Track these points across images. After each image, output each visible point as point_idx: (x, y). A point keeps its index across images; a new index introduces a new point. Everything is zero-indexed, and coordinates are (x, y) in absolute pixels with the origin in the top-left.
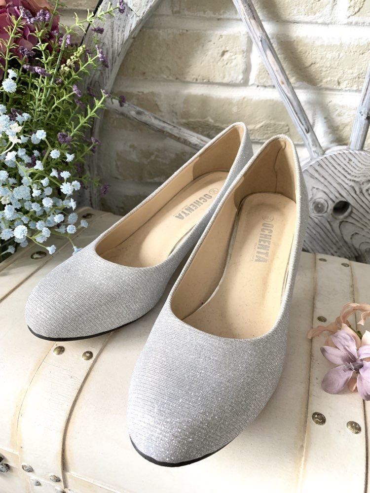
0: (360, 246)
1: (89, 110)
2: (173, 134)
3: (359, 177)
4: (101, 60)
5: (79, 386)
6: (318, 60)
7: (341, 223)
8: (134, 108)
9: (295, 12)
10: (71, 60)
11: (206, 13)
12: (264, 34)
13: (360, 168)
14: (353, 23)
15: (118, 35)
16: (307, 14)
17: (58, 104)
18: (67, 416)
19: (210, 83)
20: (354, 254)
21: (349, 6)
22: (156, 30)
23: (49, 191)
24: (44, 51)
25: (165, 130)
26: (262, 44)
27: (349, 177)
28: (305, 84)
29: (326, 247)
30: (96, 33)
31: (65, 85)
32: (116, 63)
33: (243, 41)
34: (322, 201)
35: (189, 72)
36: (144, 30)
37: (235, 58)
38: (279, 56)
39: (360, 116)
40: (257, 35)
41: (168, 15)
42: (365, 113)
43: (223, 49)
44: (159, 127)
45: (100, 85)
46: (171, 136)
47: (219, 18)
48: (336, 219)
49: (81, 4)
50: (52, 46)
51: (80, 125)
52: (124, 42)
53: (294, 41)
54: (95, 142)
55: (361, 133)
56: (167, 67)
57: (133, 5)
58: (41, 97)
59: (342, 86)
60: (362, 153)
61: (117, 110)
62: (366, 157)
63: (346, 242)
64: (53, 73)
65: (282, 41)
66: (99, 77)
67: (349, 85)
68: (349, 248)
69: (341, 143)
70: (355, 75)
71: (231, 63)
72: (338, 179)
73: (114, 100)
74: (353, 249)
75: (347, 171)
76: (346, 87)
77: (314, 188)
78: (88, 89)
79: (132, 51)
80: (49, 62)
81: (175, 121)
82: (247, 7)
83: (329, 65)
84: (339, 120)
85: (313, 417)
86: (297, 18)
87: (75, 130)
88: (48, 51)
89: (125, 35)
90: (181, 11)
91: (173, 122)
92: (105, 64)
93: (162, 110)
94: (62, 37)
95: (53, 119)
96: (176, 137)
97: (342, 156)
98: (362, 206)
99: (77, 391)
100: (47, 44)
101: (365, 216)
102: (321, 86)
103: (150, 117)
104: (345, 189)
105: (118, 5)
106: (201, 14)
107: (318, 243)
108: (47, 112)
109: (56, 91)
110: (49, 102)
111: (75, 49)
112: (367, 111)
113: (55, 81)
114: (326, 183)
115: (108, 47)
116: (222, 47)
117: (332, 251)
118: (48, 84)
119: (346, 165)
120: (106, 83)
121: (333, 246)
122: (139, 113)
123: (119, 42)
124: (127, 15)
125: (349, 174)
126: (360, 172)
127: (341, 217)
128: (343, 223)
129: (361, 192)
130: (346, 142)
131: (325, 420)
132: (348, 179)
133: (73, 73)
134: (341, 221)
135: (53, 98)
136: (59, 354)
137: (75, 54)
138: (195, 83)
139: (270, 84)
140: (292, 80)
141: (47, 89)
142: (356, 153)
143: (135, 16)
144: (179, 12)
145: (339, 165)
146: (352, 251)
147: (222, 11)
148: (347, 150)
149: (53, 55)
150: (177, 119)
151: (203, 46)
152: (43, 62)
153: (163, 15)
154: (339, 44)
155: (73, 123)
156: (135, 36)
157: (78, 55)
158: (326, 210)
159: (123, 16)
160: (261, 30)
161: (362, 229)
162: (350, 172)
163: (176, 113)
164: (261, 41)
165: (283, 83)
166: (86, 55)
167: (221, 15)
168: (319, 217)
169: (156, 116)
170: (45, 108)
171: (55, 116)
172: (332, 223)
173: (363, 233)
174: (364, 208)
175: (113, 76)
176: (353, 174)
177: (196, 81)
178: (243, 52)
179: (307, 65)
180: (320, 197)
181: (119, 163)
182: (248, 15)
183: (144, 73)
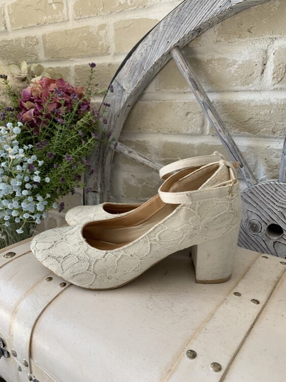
2: (149, 166)
6: (254, 116)
7: (275, 243)
9: (234, 84)
12: (206, 99)
14: (279, 89)
15: (118, 105)
16: (243, 85)
19: (178, 133)
21: (272, 77)
22: (146, 102)
25: (144, 163)
27: (277, 203)
28: (246, 133)
34: (256, 222)
35: (166, 127)
36: (140, 102)
37: (195, 117)
39: (283, 154)
40: (200, 100)
41: (153, 93)
43: (187, 111)
44: (141, 161)
47: (184, 92)
48: (270, 239)
53: (235, 104)
56: (153, 124)
57: (126, 87)
59: (276, 135)
67: (282, 134)
71: (192, 120)
72: (267, 205)
75: (275, 199)
76: (280, 135)
77: (248, 210)
82: (193, 83)
83: (263, 119)
86: (236, 88)
89: (121, 105)
90: (160, 89)
97: (269, 186)
102: (259, 135)
103: (136, 155)
104: (275, 214)
106: (173, 90)
114: (258, 208)
115: (112, 112)
119: (273, 194)
122: (130, 152)
123: (118, 109)
124: (122, 93)
125: (276, 201)
127: (275, 238)
128: (277, 243)
132: (276, 206)
134: (274, 241)
142: (281, 185)
143: (127, 93)
144: (158, 90)
145: (267, 193)
147: (185, 88)
148: (274, 182)
150: (159, 158)
151: (174, 110)
153: (150, 93)
154: (269, 104)
156: (130, 105)
158: (260, 230)
160: (203, 97)
162: (278, 200)
163: (158, 154)
164: (203, 104)
165: (220, 131)
168: (255, 236)
169: (140, 154)
172: (266, 242)
176: (280, 201)
177: (171, 133)
178: (200, 112)
179: (246, 120)
180: (254, 218)
181: (124, 186)
182: (194, 87)
183: (139, 129)
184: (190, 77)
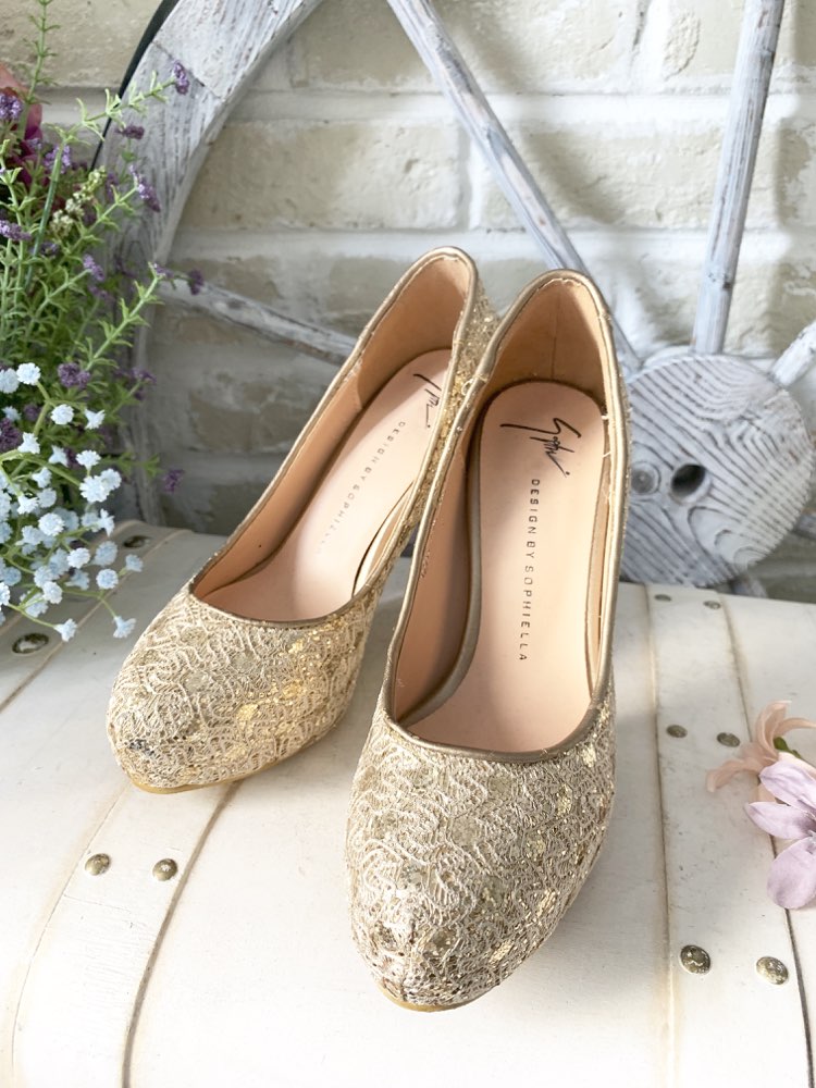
0: (735, 557)
1: (125, 310)
2: (314, 345)
3: (720, 411)
4: (143, 197)
5: (151, 946)
6: (611, 170)
7: (691, 511)
8: (224, 295)
9: (555, 72)
10: (75, 200)
11: (365, 82)
12: (494, 122)
13: (720, 391)
14: (678, 90)
15: (176, 139)
16: (580, 74)
17: (54, 298)
18: (130, 1018)
19: (382, 228)
20: (724, 575)
21: (664, 56)
22: (259, 125)
23: (48, 497)
24: (13, 184)
25: (295, 338)
26: (491, 142)
27: (699, 412)
28: (589, 221)
29: (664, 565)
30: (126, 139)
31: (66, 255)
32: (176, 201)
33: (450, 137)
34: (647, 468)
35: (336, 209)
36: (232, 124)
37: (435, 175)
38: (529, 166)
39: (709, 280)
40: (478, 126)
41: (281, 91)
42: (718, 275)
43: (408, 156)
44: (281, 333)
45: (142, 251)
46: (309, 350)
47: (393, 91)
48: (680, 504)
49: (86, 75)
50: (30, 172)
51: (107, 343)
52: (190, 154)
53: (558, 133)
54: (143, 379)
55: (716, 317)
56: (288, 201)
57: (206, 74)
58: (13, 286)
59: (667, 221)
60: (722, 359)
61: (184, 302)
62: (730, 367)
63: (705, 552)
64: (37, 231)
65: (531, 135)
66: (140, 231)
67: (681, 219)
68: (714, 563)
69: (676, 341)
70: (690, 198)
71: (428, 184)
72: (675, 417)
73: (176, 282)
74: (722, 566)
75: (693, 401)
76: (674, 224)
78: (118, 260)
79: (207, 172)
80: (27, 206)
81: (315, 316)
82: (453, 67)
83: (634, 180)
84: (664, 293)
85: (684, 958)
86: (559, 85)
87: (96, 356)
88: (21, 184)
89: (192, 140)
90: (311, 81)
91: (311, 320)
92: (151, 205)
93: (284, 293)
94: (51, 151)
95: (42, 334)
96: (320, 351)
97: (681, 370)
98: (731, 472)
99: (148, 956)
100: (19, 169)
101: (739, 493)
102: (623, 223)
103: (259, 313)
104: (694, 438)
105: (173, 76)
106: (355, 85)
107: (646, 559)
108: (28, 319)
109: (45, 271)
110: (32, 295)
111: (83, 175)
112: (723, 272)
113: (42, 249)
114: (652, 430)
115: (154, 165)
116: (404, 152)
117: (678, 573)
118: (26, 256)
119: (690, 388)
120: (156, 243)
121: (680, 562)
122: (234, 305)
123: (179, 154)
124: (193, 97)
125: (699, 406)
126: (719, 401)
127: (691, 499)
128: (696, 512)
129: (728, 442)
130: (685, 338)
131: (709, 960)
132: (698, 417)
133: (82, 230)
134: (690, 506)
135: (39, 285)
136: (98, 873)
137: (84, 188)
138: (352, 232)
139: (514, 224)
140: (562, 214)
141: (25, 268)
142: (709, 362)
143: (210, 97)
144: (304, 84)
145: (677, 388)
146: (719, 569)
147: (398, 78)
148: (689, 355)
149: (33, 192)
150: (319, 311)
151: (363, 153)
152: (13, 209)
153: (271, 92)
154: (651, 135)
155: (89, 340)
156: (214, 139)
157: (90, 189)
158: (656, 485)
159: (183, 99)
160: (486, 114)
161: (738, 521)
162: (700, 401)
163: (316, 300)
164: (489, 137)
165: (542, 222)
166: (107, 188)
167: (396, 85)
168: (643, 504)
169: (270, 308)
170: (23, 310)
171: (46, 326)
172: (672, 514)
173: (740, 529)
174: (737, 477)
175: (169, 228)
176: (706, 405)
177: (354, 227)
178: (452, 160)
179: (589, 182)
180: (642, 459)
181: (196, 416)
182: (457, 83)
183: (238, 218)
184: (441, 46)
